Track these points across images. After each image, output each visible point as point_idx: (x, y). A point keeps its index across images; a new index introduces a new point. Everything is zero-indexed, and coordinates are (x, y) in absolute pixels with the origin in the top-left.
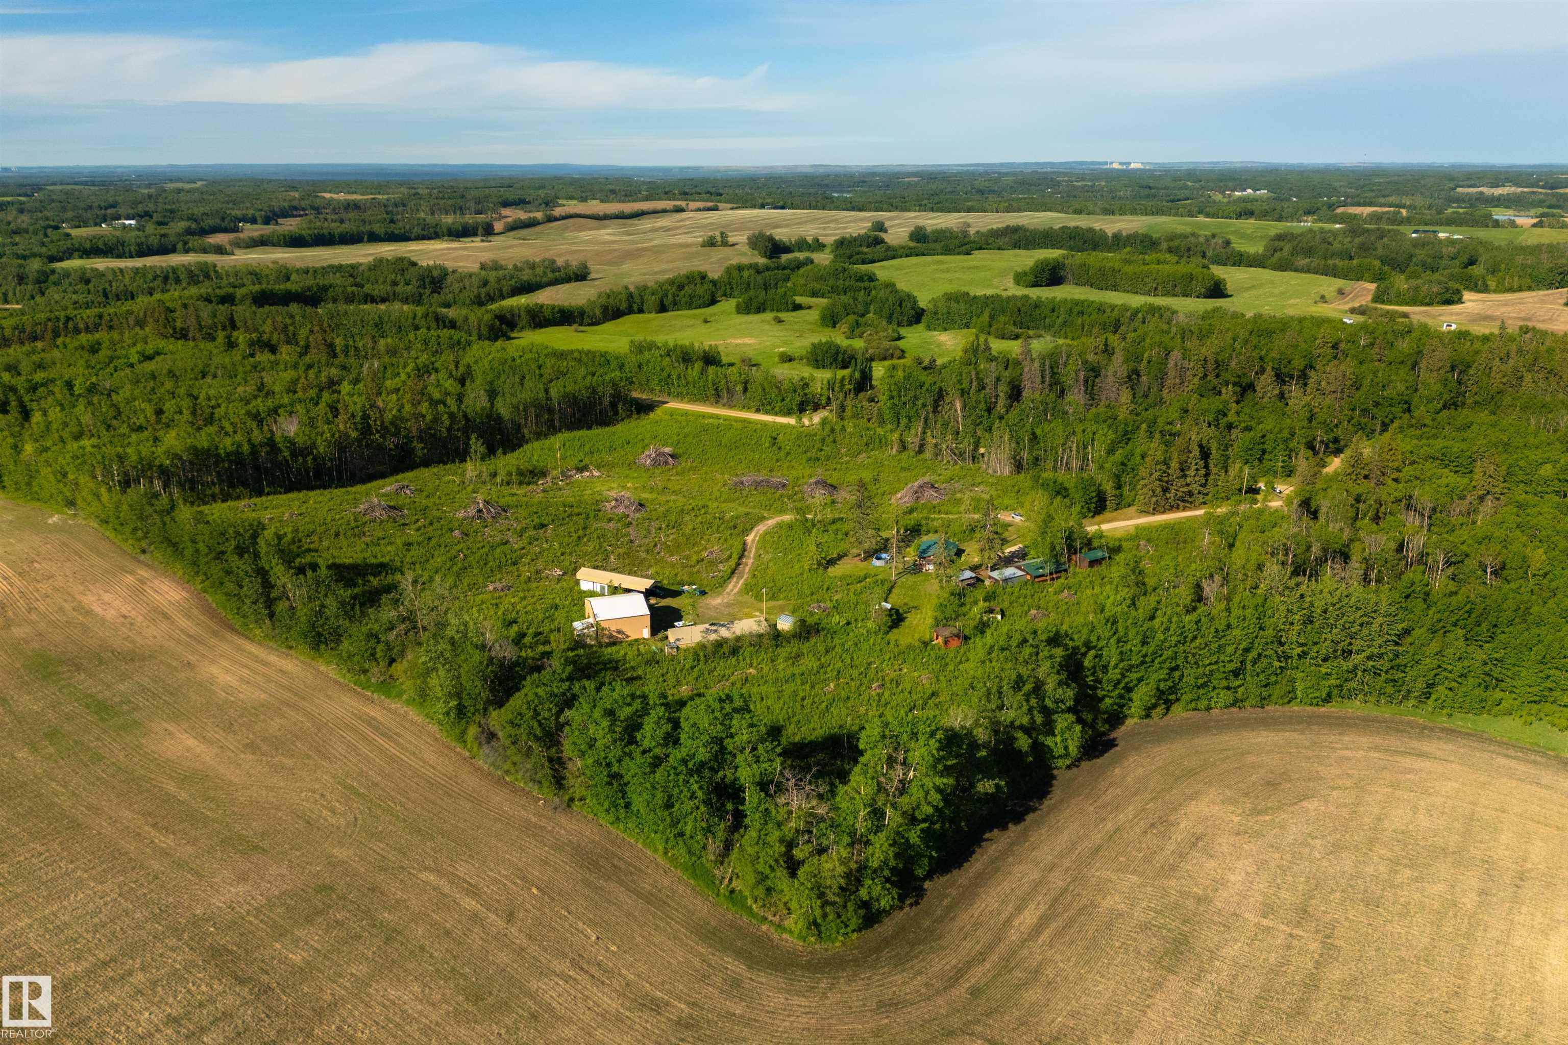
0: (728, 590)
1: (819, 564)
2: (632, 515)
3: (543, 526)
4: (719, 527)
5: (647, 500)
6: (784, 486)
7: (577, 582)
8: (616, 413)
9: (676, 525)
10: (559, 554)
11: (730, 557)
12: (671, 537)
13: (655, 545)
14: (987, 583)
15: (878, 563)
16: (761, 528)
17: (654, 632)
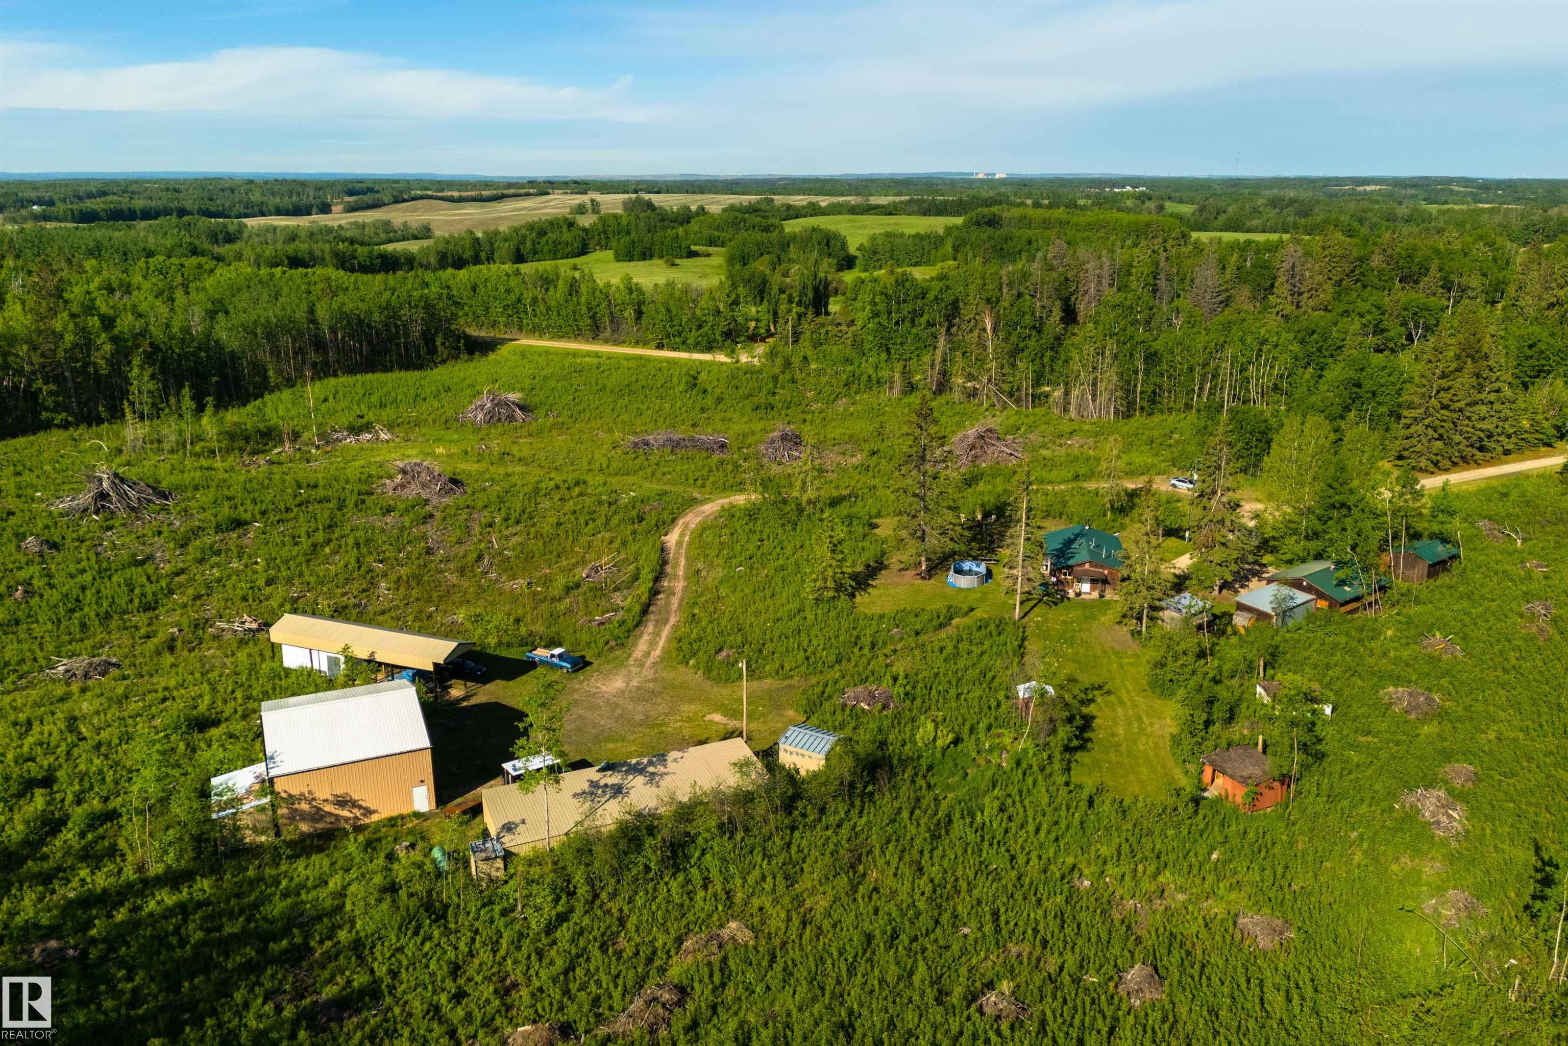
0: (638, 654)
1: (839, 588)
2: (435, 501)
3: (238, 524)
4: (608, 520)
5: (469, 474)
6: (723, 446)
7: (275, 649)
8: (433, 351)
9: (525, 517)
10: (261, 582)
11: (636, 577)
12: (514, 541)
13: (480, 558)
14: (1241, 620)
15: (963, 582)
16: (692, 520)
17: (442, 796)
